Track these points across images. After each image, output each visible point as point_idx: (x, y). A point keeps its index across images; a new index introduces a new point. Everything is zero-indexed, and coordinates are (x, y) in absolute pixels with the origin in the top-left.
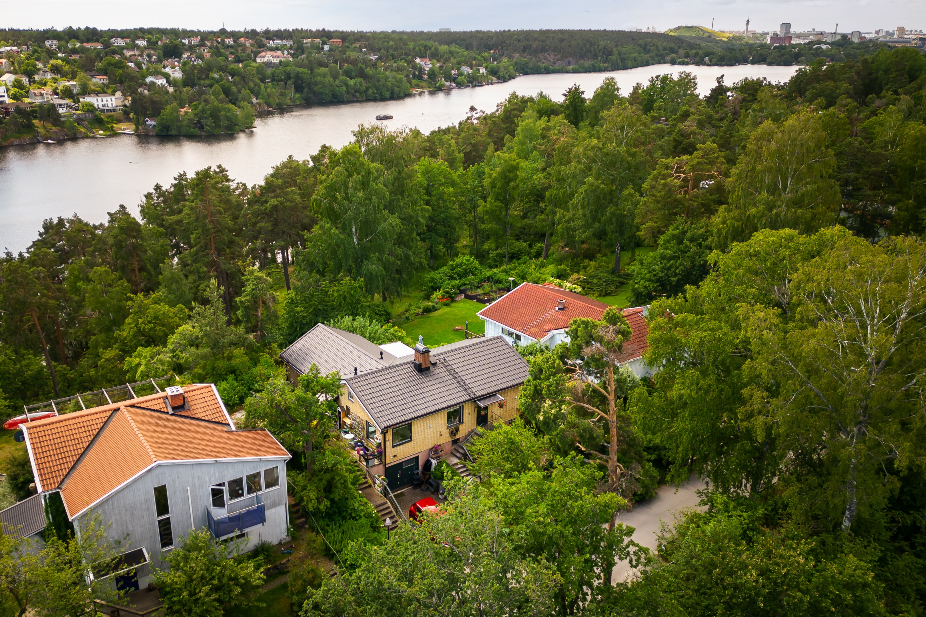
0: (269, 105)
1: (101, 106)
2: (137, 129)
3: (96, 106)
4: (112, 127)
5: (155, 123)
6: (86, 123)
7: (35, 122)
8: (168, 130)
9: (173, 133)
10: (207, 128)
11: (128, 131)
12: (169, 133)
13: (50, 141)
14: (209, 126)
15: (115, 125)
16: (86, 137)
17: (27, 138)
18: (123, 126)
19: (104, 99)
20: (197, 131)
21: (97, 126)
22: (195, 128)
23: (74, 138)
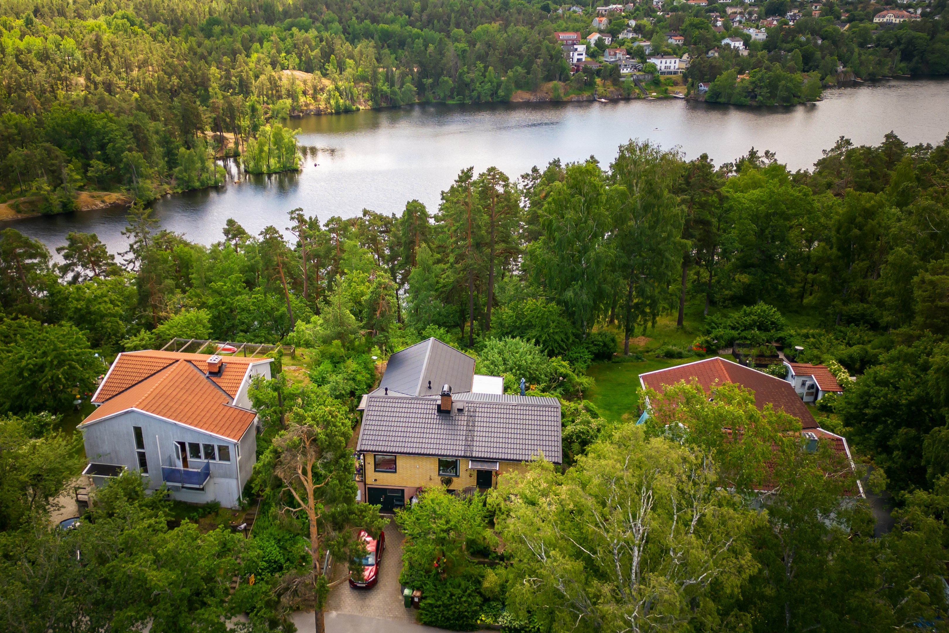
0: (857, 75)
1: (663, 68)
2: (688, 93)
3: (658, 68)
4: (667, 90)
5: (706, 89)
6: (643, 84)
7: (598, 80)
8: (718, 97)
9: (722, 100)
10: (760, 98)
11: (681, 95)
12: (719, 100)
13: (603, 100)
14: (763, 96)
15: (669, 88)
16: (638, 98)
17: (586, 95)
18: (676, 89)
19: (668, 61)
20: (748, 101)
21: (652, 87)
22: (746, 97)
23: (627, 99)
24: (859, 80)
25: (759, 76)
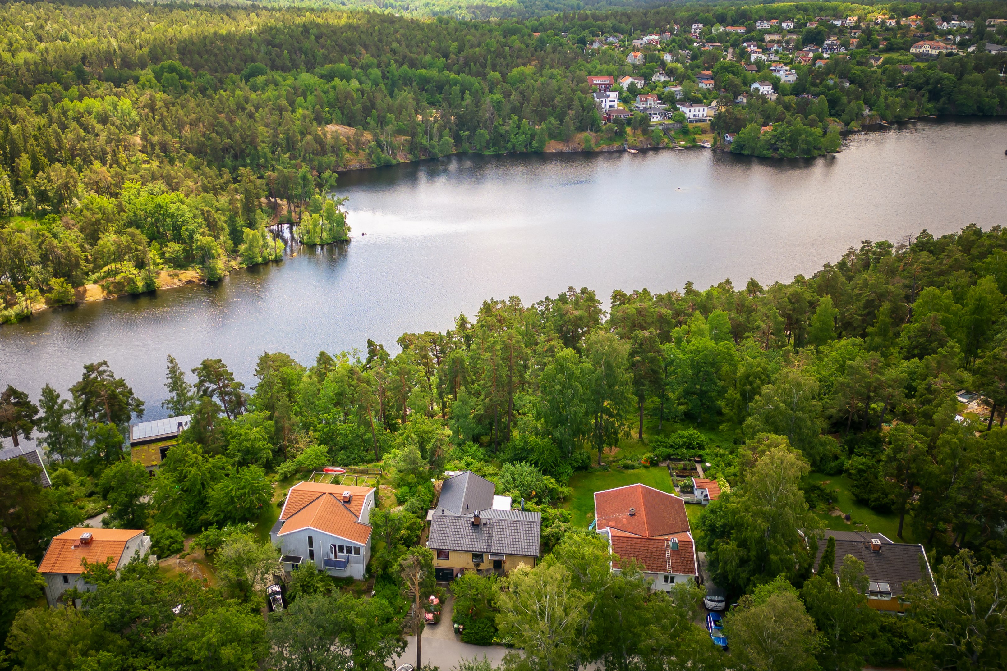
0: (883, 118)
1: (692, 116)
2: (715, 142)
3: (687, 116)
4: (694, 139)
5: (732, 139)
6: (672, 133)
7: (628, 129)
8: (742, 149)
9: (746, 152)
10: (781, 151)
11: (708, 145)
12: (743, 152)
13: (632, 151)
14: (784, 149)
15: (697, 136)
16: (667, 148)
17: (616, 145)
18: (705, 137)
19: (697, 109)
20: (770, 153)
21: (681, 136)
22: (768, 150)
23: (656, 149)
24: (884, 123)
25: (780, 130)
